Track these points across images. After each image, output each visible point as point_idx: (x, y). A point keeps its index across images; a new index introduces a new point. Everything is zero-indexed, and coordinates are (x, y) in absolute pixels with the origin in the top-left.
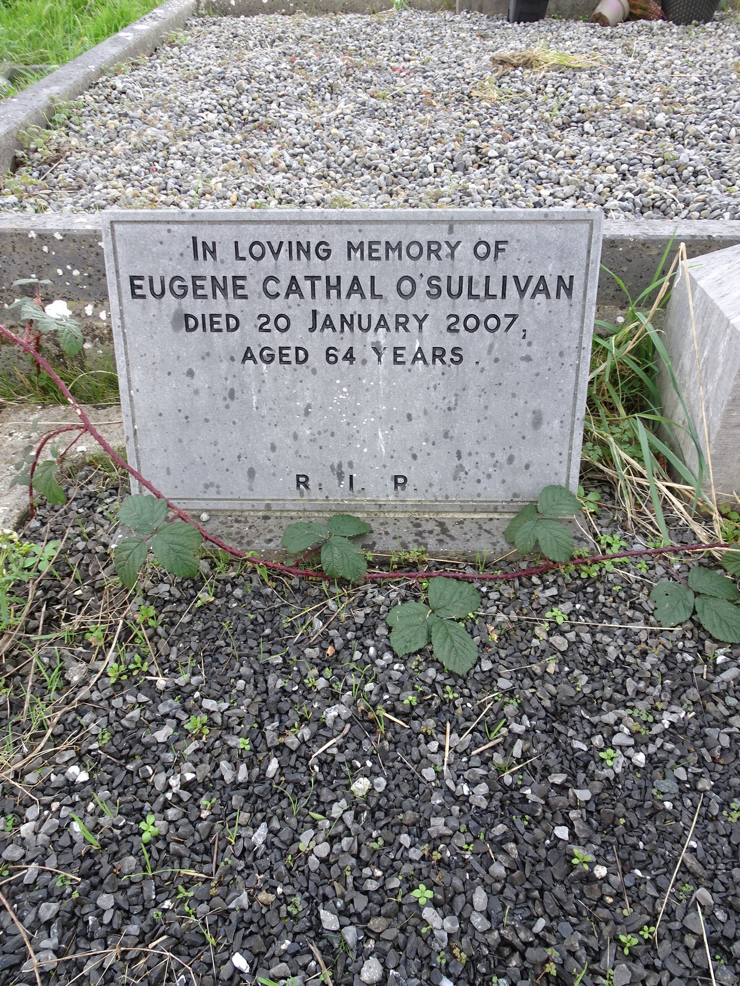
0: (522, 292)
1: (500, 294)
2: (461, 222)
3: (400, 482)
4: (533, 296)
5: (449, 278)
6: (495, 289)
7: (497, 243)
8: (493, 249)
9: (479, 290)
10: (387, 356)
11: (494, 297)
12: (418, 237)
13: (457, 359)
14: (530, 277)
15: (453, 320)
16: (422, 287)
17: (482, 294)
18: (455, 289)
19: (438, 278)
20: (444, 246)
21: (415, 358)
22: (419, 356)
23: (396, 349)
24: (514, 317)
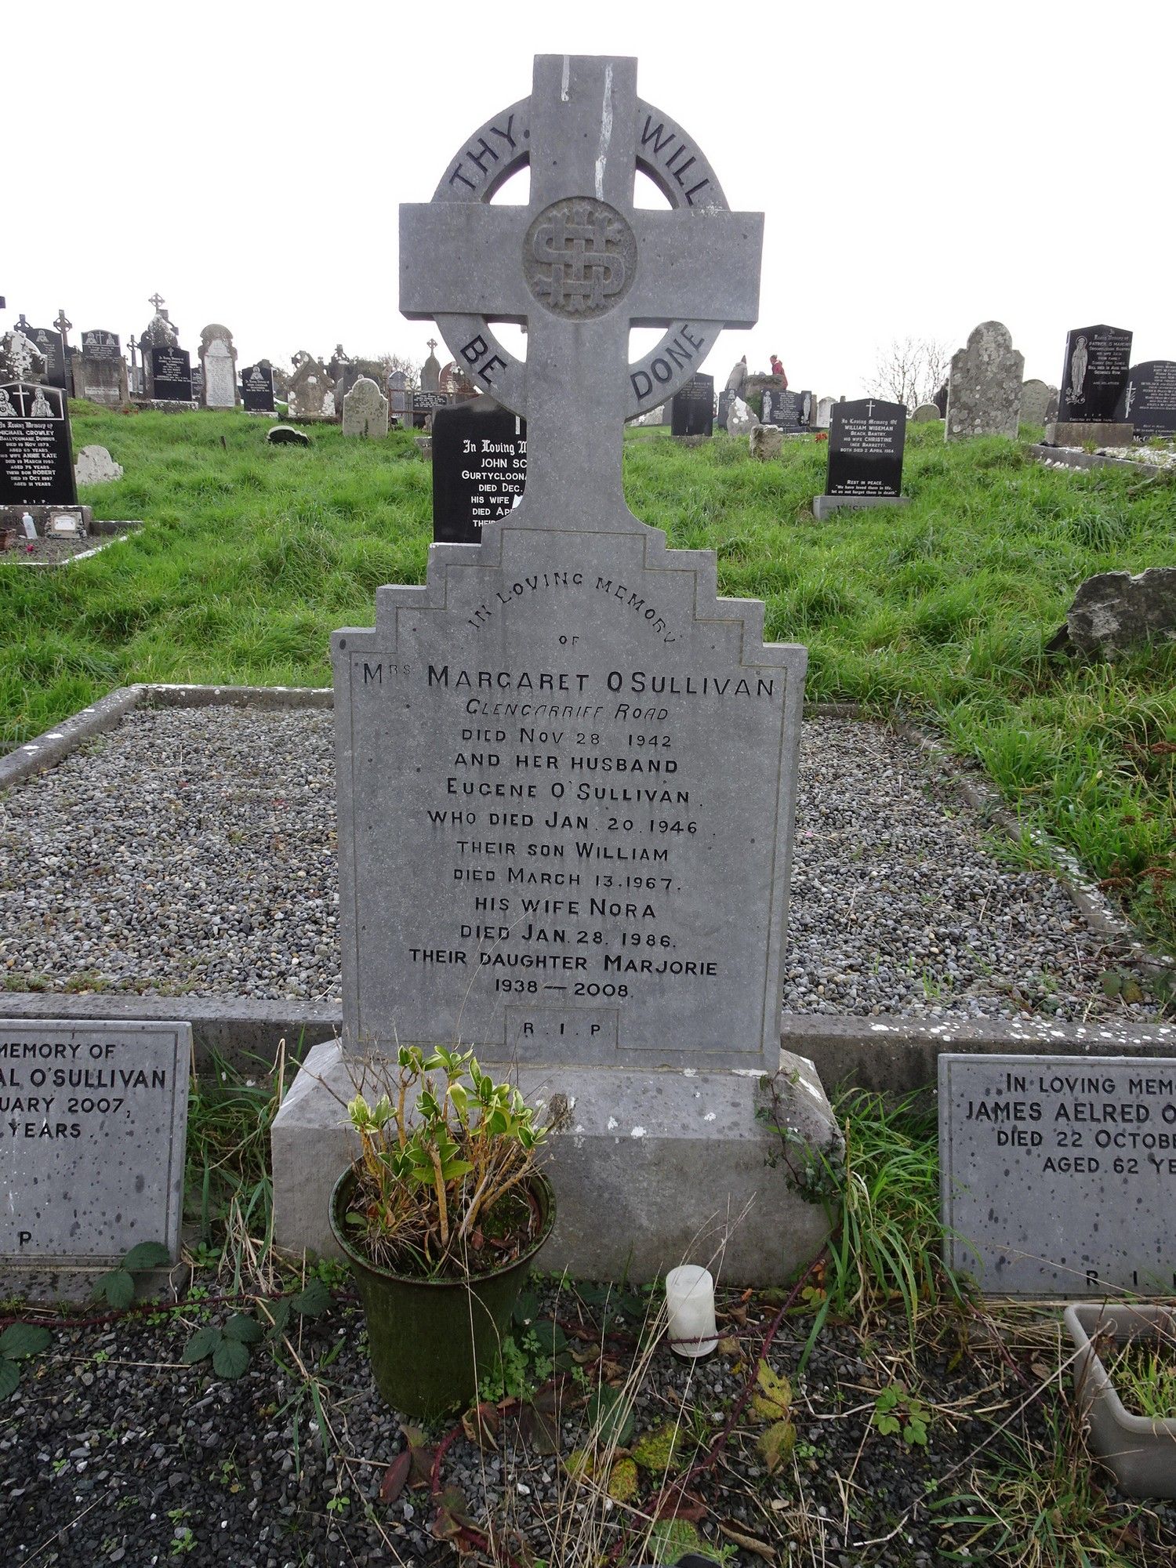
0: (126, 1083)
1: (109, 1084)
2: (81, 1031)
3: (24, 1237)
4: (135, 1086)
5: (71, 1071)
6: (106, 1080)
7: (107, 1046)
8: (104, 1050)
9: (94, 1081)
10: (20, 1131)
11: (105, 1085)
12: (48, 1041)
13: (75, 1133)
14: (132, 1072)
15: (73, 1102)
16: (50, 1077)
17: (96, 1083)
18: (75, 1079)
19: (62, 1071)
20: (68, 1048)
21: (43, 1133)
22: (45, 1131)
23: (27, 1125)
24: (121, 1101)
